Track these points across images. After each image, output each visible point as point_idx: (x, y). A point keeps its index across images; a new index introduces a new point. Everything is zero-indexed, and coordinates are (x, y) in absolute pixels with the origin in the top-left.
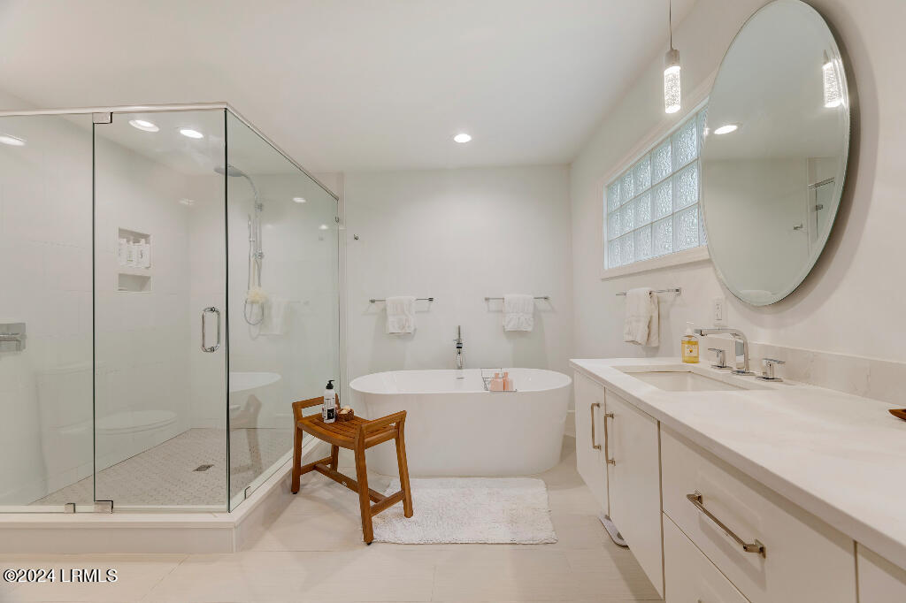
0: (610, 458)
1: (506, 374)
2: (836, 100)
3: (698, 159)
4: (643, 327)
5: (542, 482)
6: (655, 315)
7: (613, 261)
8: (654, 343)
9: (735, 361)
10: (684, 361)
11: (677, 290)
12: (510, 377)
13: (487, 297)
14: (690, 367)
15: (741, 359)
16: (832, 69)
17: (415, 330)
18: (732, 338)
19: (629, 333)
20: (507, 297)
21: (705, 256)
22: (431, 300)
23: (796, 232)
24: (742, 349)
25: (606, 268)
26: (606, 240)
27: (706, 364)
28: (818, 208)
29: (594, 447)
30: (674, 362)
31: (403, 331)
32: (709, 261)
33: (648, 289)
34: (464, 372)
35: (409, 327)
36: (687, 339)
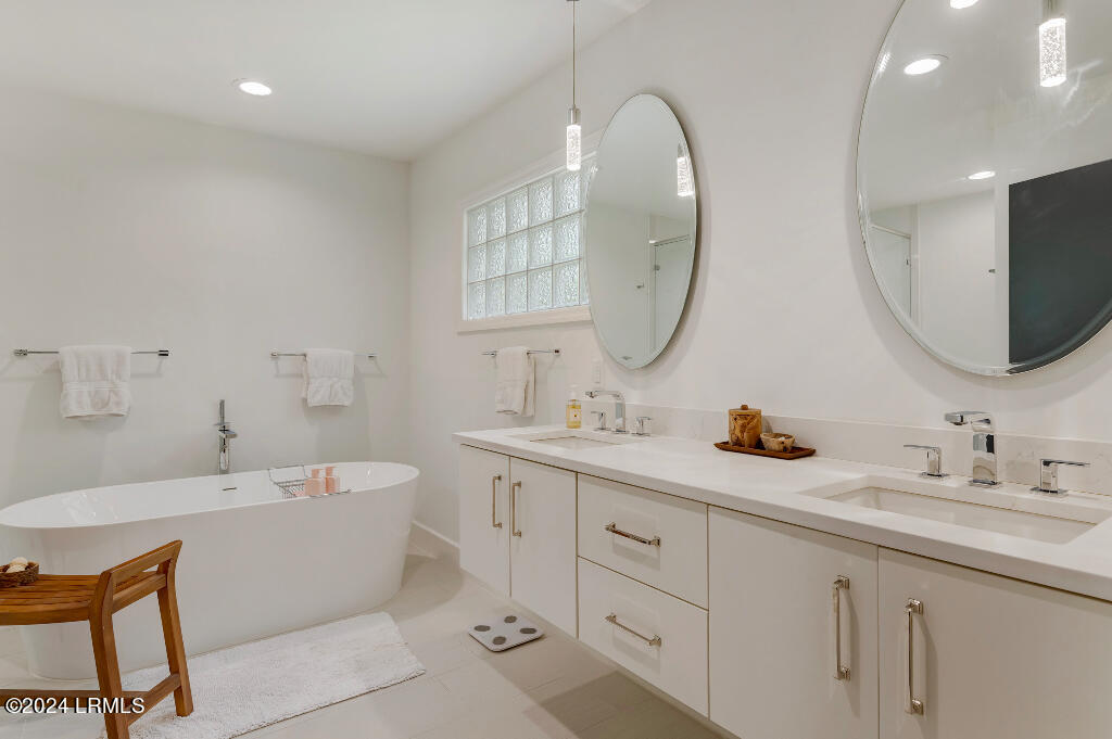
0: (516, 531)
1: (329, 471)
2: (687, 191)
3: (580, 212)
4: (519, 393)
5: (387, 615)
6: (532, 379)
7: (475, 310)
8: (530, 412)
9: (613, 422)
10: (569, 427)
11: (557, 351)
12: (335, 473)
13: (275, 350)
14: (575, 432)
15: (620, 421)
16: (683, 161)
17: (129, 408)
18: (613, 401)
19: (502, 402)
20: (312, 352)
21: (586, 316)
22: (164, 354)
23: (639, 290)
24: (621, 410)
25: (464, 318)
26: (465, 283)
27: (588, 428)
28: (657, 268)
29: (495, 526)
30: (559, 428)
31: (104, 412)
32: (592, 322)
33: (525, 349)
34: (234, 479)
35: (118, 404)
36: (571, 403)
